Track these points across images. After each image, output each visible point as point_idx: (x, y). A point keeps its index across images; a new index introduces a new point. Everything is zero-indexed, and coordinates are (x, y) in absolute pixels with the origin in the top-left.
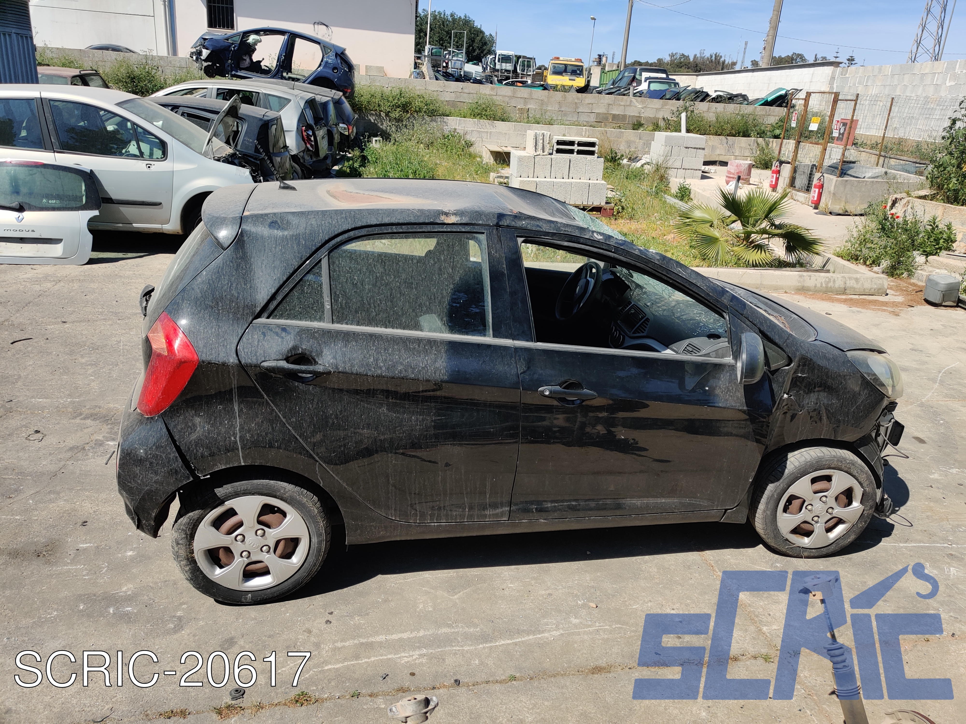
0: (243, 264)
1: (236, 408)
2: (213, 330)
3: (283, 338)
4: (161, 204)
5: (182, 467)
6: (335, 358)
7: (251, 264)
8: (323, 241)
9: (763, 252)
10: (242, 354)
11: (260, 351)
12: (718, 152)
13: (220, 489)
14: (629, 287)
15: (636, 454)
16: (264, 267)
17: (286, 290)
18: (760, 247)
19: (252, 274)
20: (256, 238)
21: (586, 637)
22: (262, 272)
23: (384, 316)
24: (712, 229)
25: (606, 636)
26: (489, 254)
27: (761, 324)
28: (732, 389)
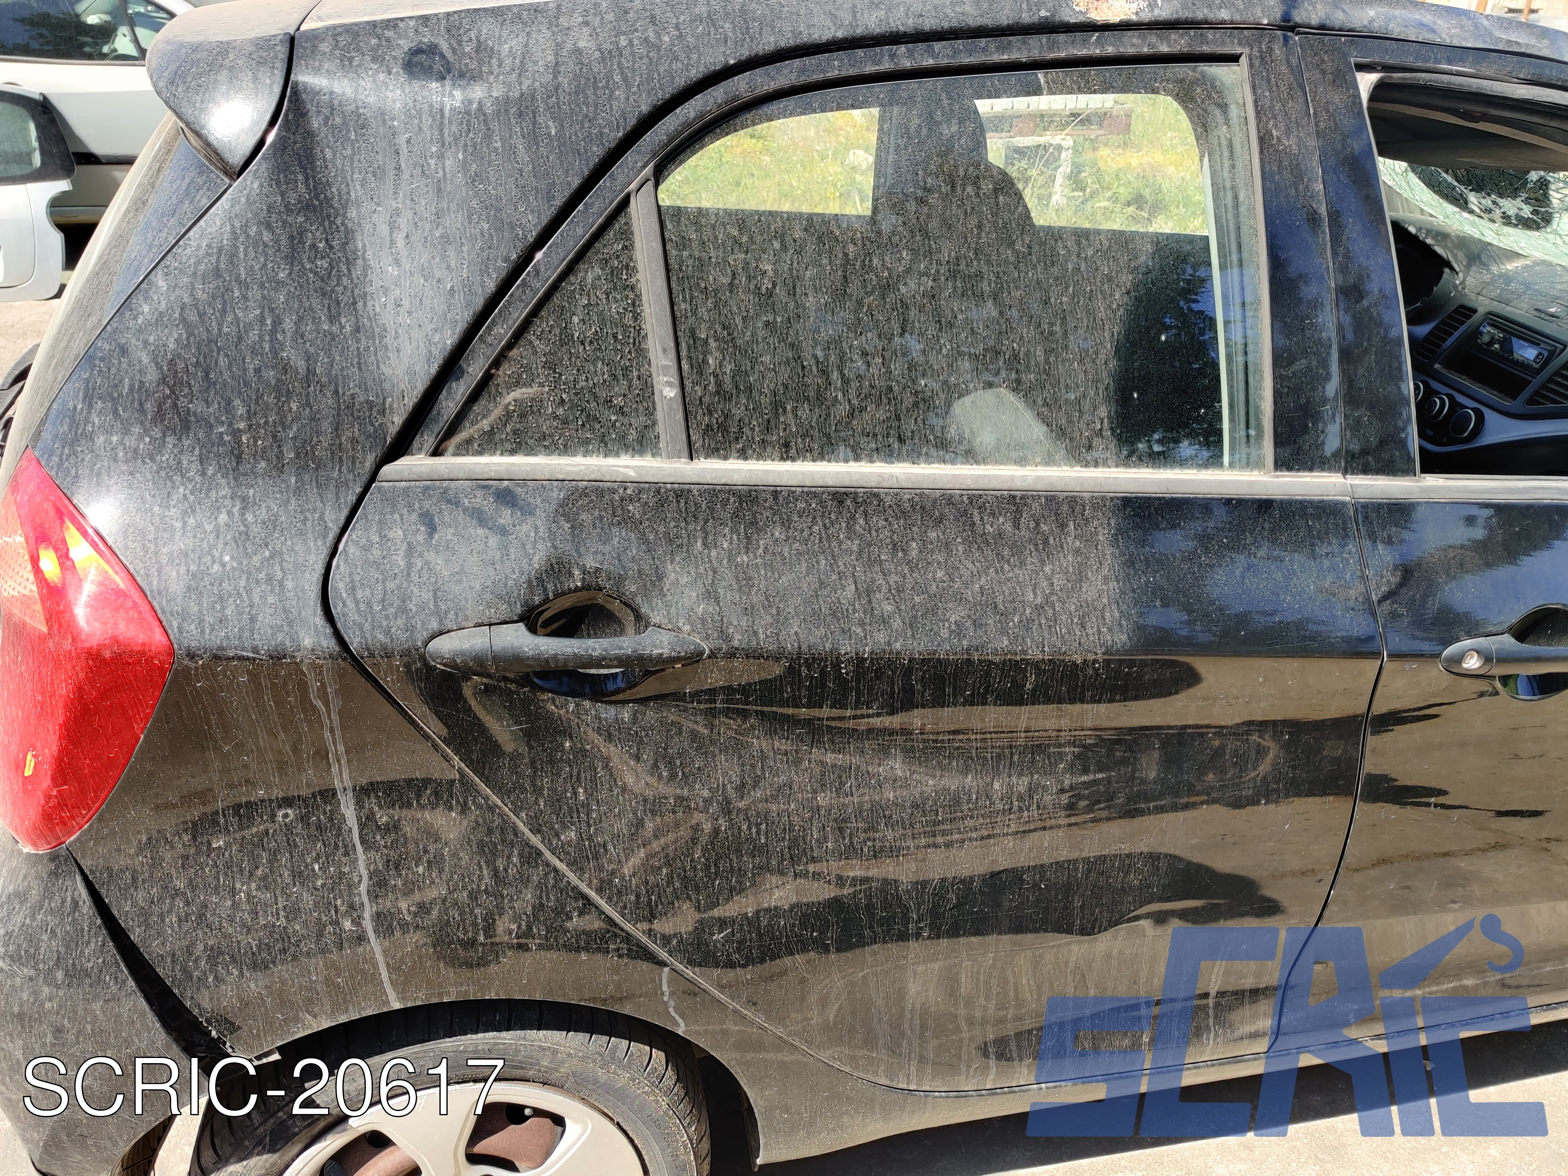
0: (314, 235)
2: (223, 517)
3: (503, 531)
6: (711, 595)
7: (349, 235)
8: (632, 121)
10: (347, 611)
11: (420, 595)
16: (400, 242)
19: (357, 271)
20: (356, 122)
22: (397, 262)
23: (881, 415)
26: (1262, 140)
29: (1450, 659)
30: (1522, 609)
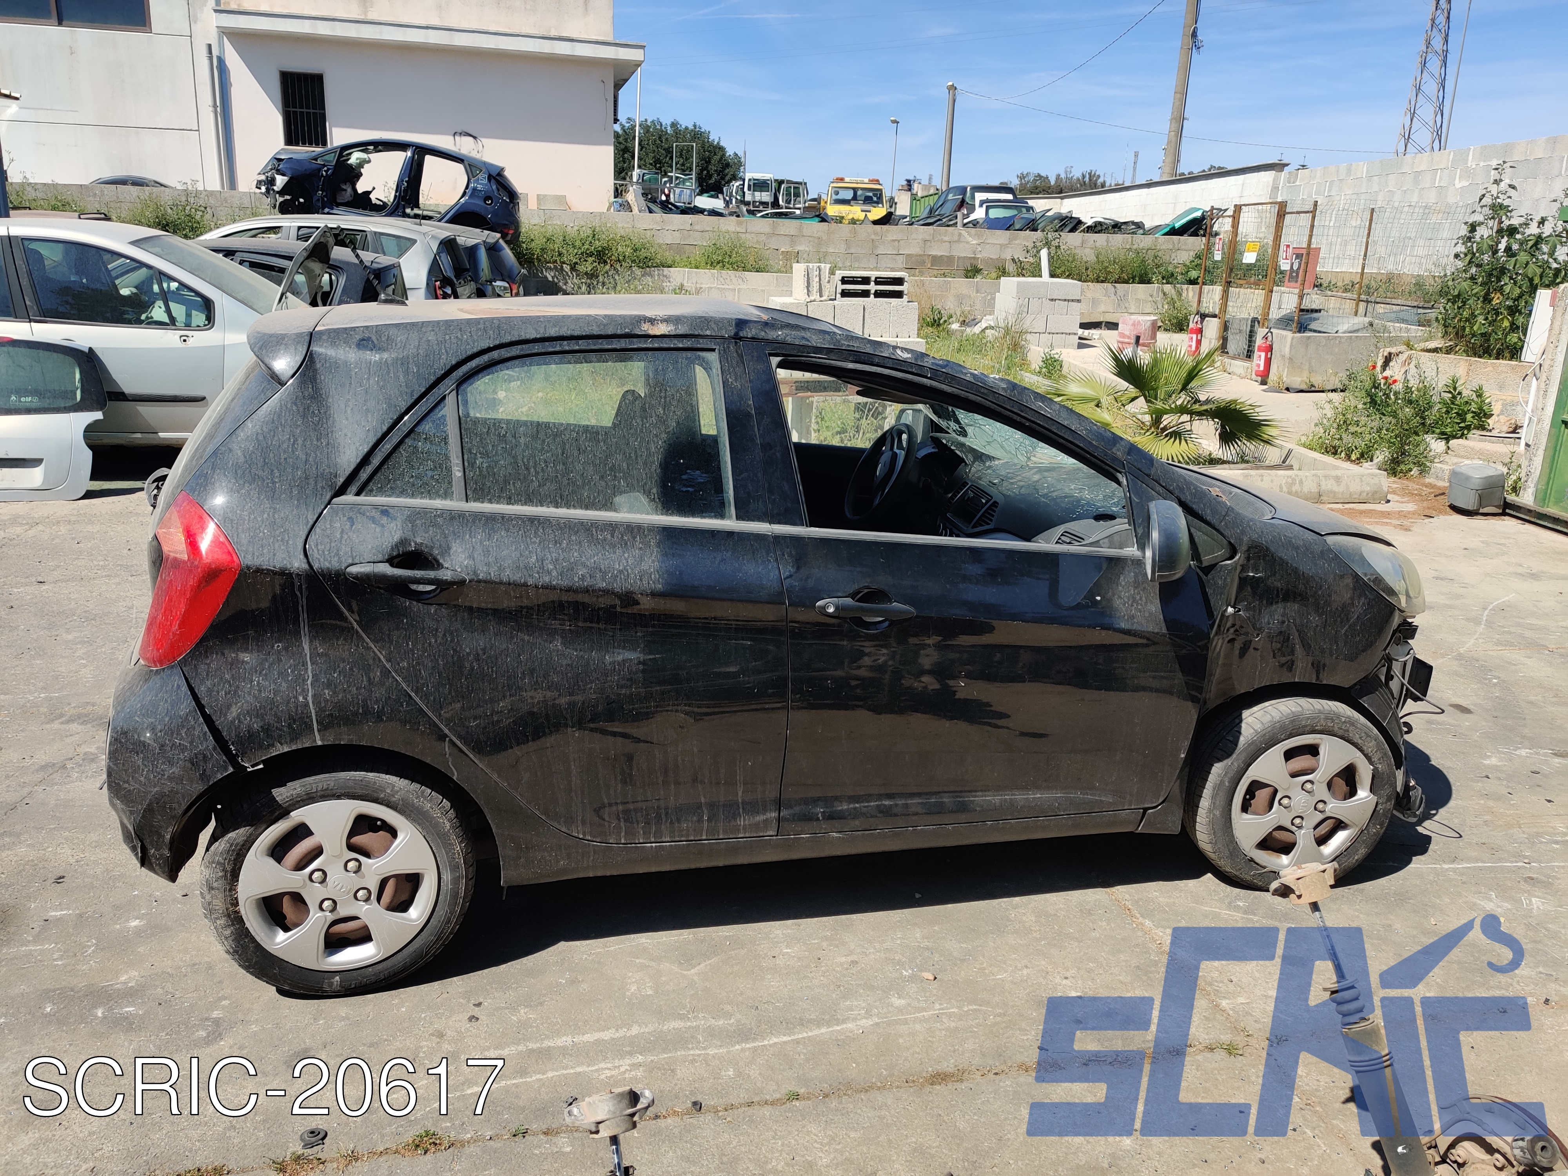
0: (314, 407)
1: (306, 647)
2: (265, 516)
3: (383, 526)
4: (204, 398)
5: (214, 749)
6: (471, 557)
7: (328, 407)
8: (448, 367)
9: (1183, 442)
10: (314, 554)
11: (344, 549)
12: (1102, 308)
13: (282, 789)
14: (963, 461)
15: (990, 724)
16: (349, 411)
17: (387, 446)
18: (1177, 435)
19: (330, 422)
20: (335, 365)
21: (918, 1027)
22: (347, 419)
23: (553, 487)
24: (1098, 409)
25: (953, 1025)
26: (724, 383)
27: (1182, 490)
28: (1141, 599)
29: (820, 607)
30: (856, 587)
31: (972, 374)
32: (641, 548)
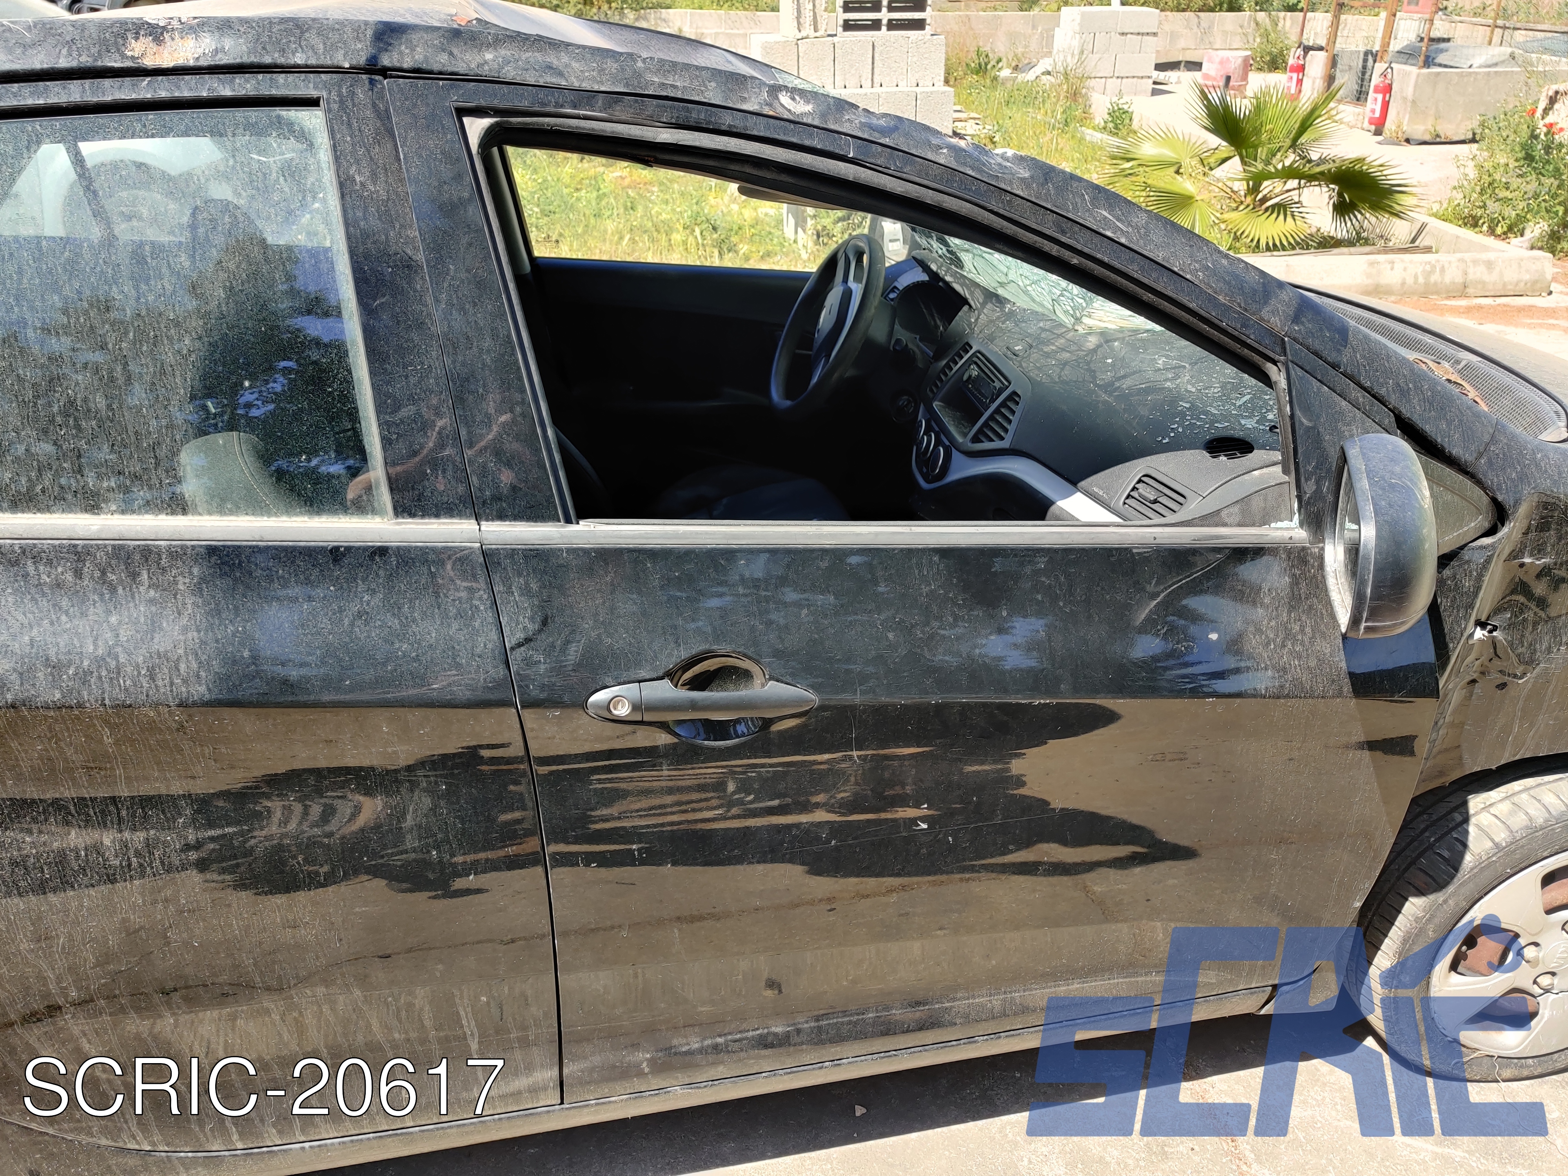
9: (1289, 219)
12: (1183, 44)
18: (1281, 208)
24: (1178, 177)
26: (341, 185)
27: (1404, 393)
28: (1302, 631)
29: (597, 705)
30: (684, 654)
31: (952, 148)
32: (152, 601)
